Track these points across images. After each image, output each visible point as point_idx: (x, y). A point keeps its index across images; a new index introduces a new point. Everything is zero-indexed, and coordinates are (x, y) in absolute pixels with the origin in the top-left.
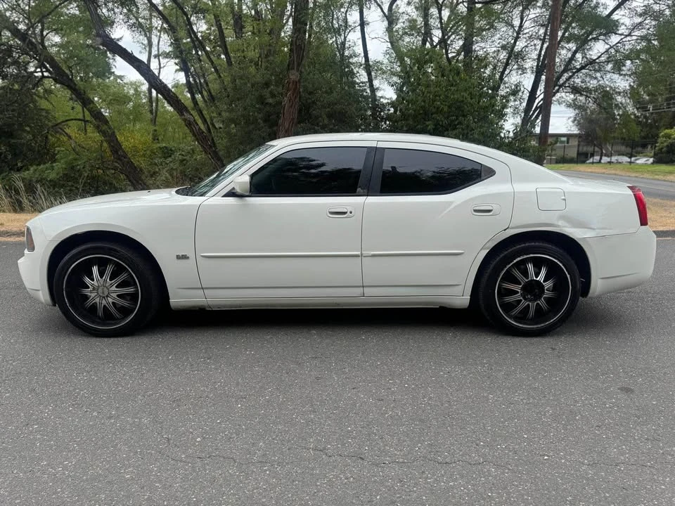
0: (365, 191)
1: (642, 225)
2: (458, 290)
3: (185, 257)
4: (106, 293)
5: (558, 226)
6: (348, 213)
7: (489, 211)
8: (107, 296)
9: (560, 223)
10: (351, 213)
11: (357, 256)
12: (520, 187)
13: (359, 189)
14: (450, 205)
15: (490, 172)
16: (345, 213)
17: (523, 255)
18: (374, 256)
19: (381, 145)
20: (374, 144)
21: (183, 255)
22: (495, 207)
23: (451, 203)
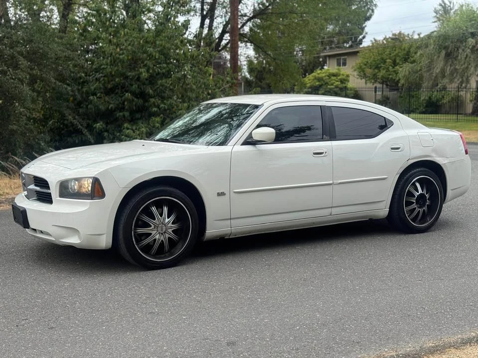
0: (329, 137)
3: (223, 194)
4: (164, 230)
7: (399, 148)
8: (165, 232)
10: (326, 153)
11: (330, 184)
13: (324, 136)
15: (391, 123)
16: (322, 153)
21: (221, 193)
22: (401, 146)
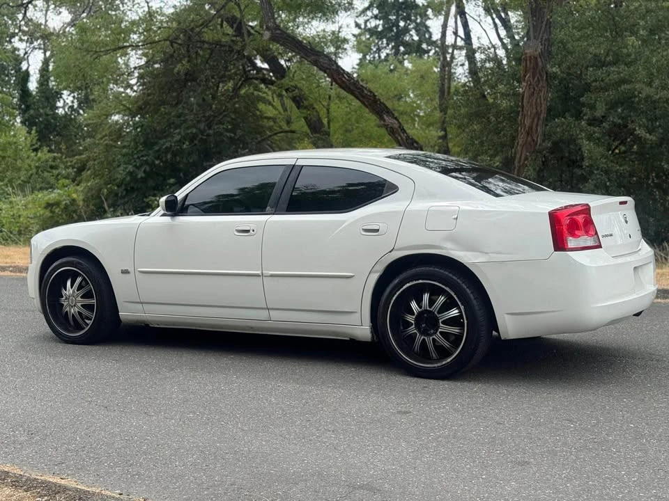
0: (274, 210)
1: (555, 251)
2: (355, 319)
3: (127, 272)
4: (74, 303)
5: (445, 248)
6: (251, 231)
7: (377, 231)
8: (75, 305)
9: (448, 245)
10: (253, 231)
11: (257, 275)
12: (419, 205)
13: (268, 208)
14: (343, 224)
15: (393, 189)
16: (248, 231)
17: (412, 281)
18: (272, 276)
19: (300, 163)
20: (292, 162)
21: (126, 270)
22: (382, 227)
23: (344, 222)
